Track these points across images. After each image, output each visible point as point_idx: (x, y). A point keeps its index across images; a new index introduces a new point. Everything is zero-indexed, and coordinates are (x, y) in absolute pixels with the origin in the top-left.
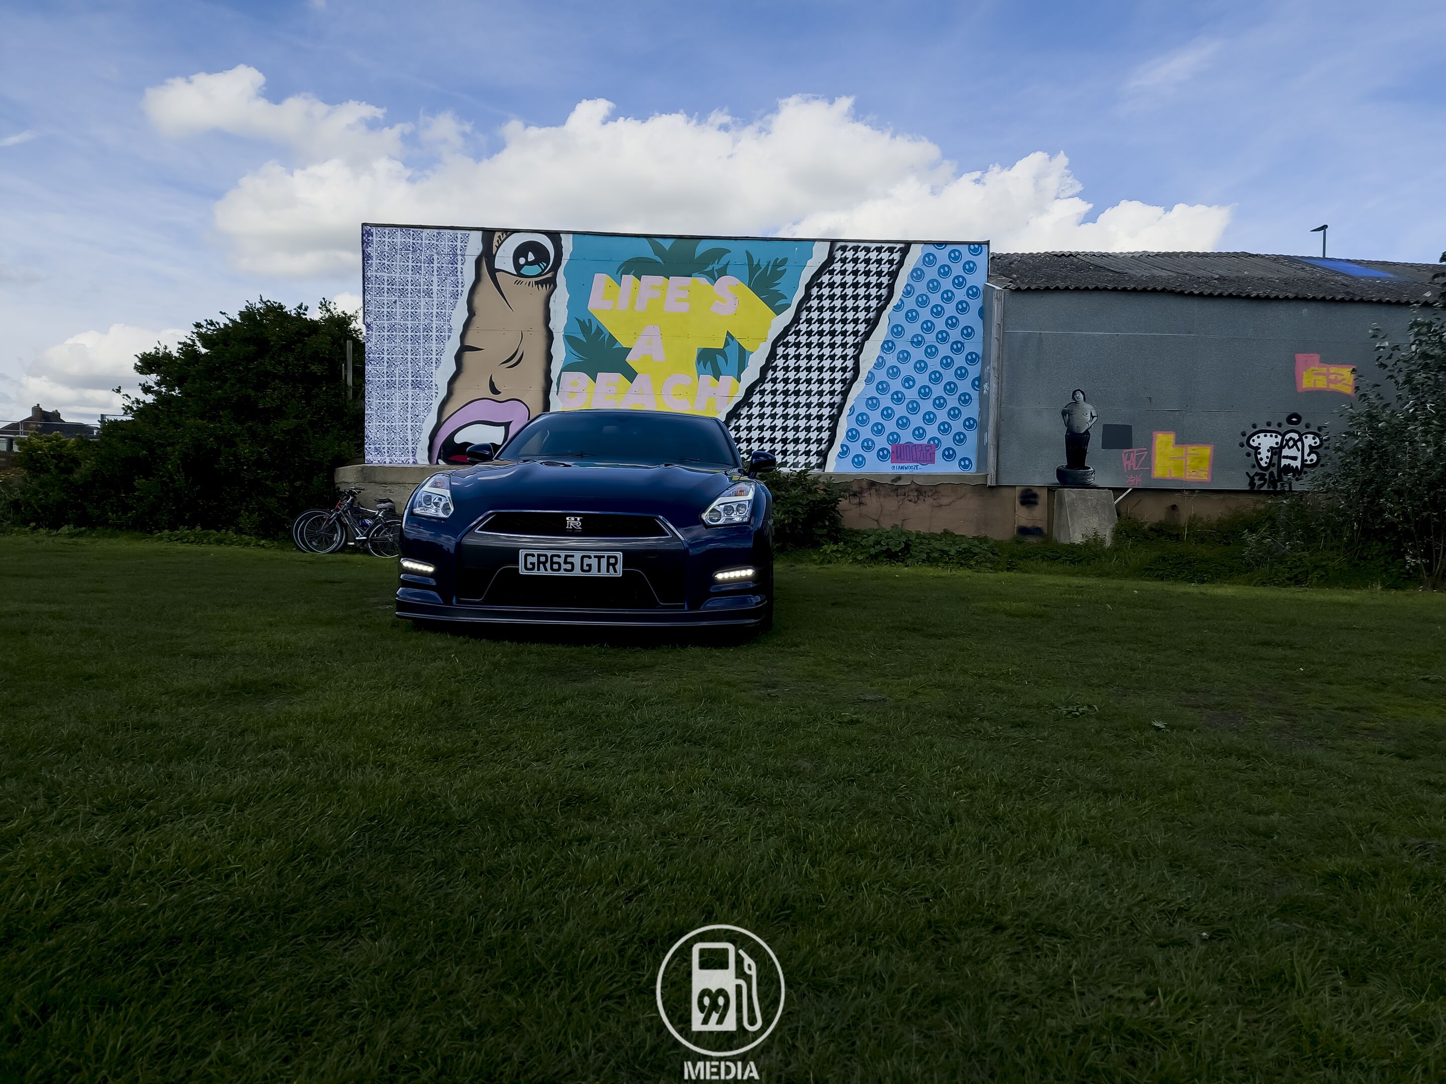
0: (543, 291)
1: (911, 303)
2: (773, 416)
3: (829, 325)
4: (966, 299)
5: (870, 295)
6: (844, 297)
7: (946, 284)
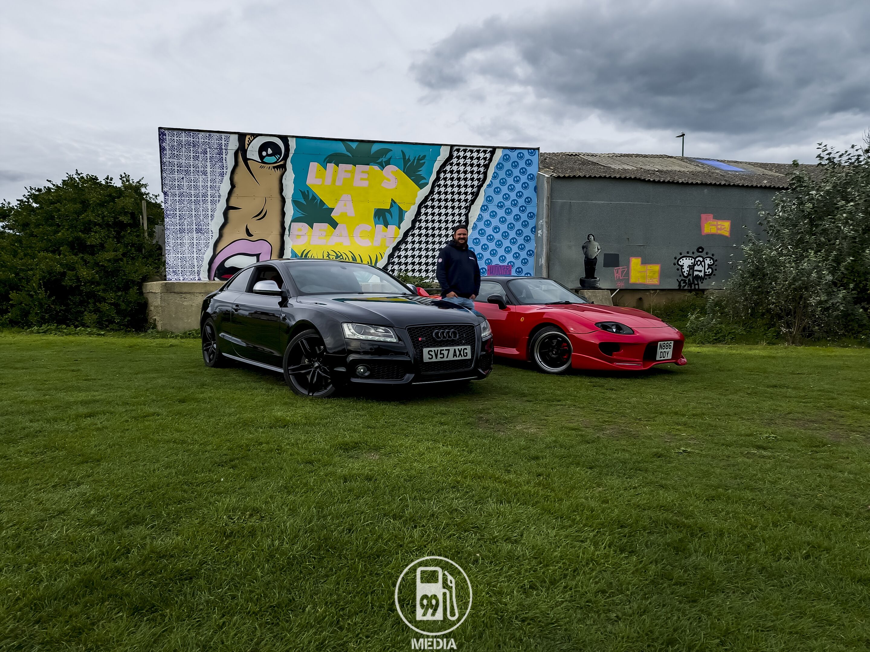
0: (278, 172)
1: (496, 183)
2: (420, 249)
3: (451, 195)
4: (527, 181)
5: (473, 178)
6: (459, 179)
7: (516, 172)
